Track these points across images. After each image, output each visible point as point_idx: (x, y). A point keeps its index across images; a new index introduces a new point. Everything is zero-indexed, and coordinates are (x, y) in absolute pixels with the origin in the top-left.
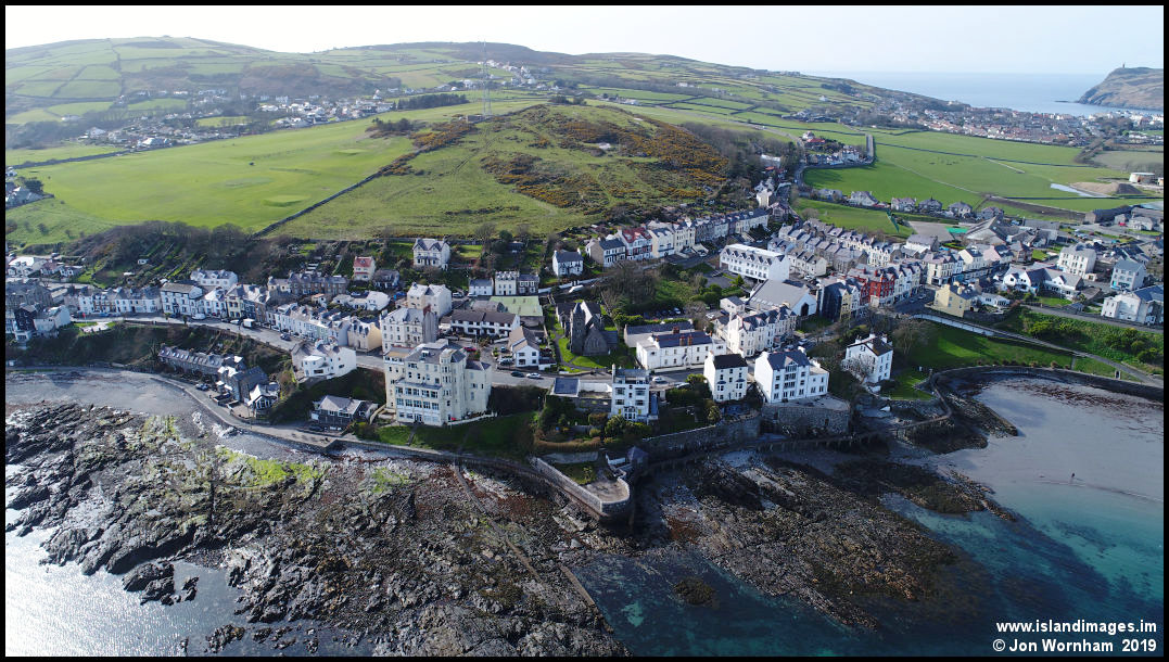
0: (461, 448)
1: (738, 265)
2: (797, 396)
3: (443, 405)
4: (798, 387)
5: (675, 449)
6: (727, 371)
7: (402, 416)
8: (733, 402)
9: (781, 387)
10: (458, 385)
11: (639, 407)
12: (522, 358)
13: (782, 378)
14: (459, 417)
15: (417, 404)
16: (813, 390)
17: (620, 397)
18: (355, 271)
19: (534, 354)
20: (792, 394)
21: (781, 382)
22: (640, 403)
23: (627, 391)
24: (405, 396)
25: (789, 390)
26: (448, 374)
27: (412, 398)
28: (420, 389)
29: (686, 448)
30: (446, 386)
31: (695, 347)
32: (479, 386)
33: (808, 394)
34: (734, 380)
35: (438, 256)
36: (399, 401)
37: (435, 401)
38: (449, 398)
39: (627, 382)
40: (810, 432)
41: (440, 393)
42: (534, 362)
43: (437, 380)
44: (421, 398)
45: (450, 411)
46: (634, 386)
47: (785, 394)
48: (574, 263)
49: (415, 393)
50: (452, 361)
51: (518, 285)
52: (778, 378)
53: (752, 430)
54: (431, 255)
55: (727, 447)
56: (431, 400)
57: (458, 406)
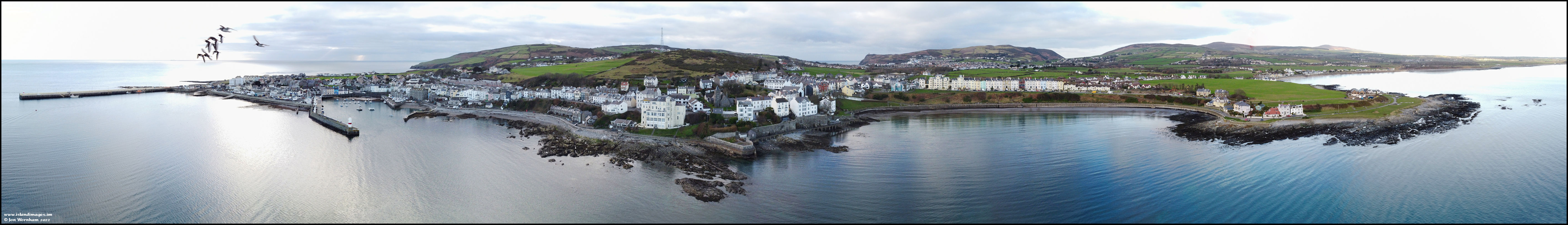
0: (675, 136)
1: (771, 86)
2: (807, 114)
3: (666, 120)
4: (807, 111)
5: (765, 133)
6: (781, 103)
7: (649, 125)
8: (785, 117)
9: (801, 110)
10: (672, 112)
11: (750, 117)
12: (696, 107)
13: (801, 106)
14: (672, 125)
15: (656, 119)
16: (812, 112)
17: (741, 113)
18: (622, 87)
19: (701, 105)
20: (806, 113)
21: (801, 108)
22: (750, 115)
23: (744, 110)
24: (650, 116)
25: (804, 112)
26: (669, 106)
27: (654, 117)
28: (657, 112)
29: (769, 133)
30: (669, 112)
31: (765, 101)
32: (681, 113)
33: (811, 114)
34: (784, 108)
35: (654, 82)
36: (648, 119)
37: (663, 117)
38: (669, 116)
39: (744, 106)
40: (814, 126)
41: (665, 114)
42: (701, 109)
43: (664, 109)
44: (657, 117)
45: (669, 123)
46: (747, 108)
47: (803, 113)
48: (709, 84)
49: (655, 115)
50: (671, 101)
51: (687, 91)
52: (800, 106)
53: (794, 127)
54: (651, 82)
55: (785, 132)
56: (661, 117)
57: (672, 121)
